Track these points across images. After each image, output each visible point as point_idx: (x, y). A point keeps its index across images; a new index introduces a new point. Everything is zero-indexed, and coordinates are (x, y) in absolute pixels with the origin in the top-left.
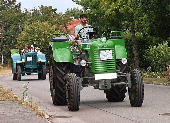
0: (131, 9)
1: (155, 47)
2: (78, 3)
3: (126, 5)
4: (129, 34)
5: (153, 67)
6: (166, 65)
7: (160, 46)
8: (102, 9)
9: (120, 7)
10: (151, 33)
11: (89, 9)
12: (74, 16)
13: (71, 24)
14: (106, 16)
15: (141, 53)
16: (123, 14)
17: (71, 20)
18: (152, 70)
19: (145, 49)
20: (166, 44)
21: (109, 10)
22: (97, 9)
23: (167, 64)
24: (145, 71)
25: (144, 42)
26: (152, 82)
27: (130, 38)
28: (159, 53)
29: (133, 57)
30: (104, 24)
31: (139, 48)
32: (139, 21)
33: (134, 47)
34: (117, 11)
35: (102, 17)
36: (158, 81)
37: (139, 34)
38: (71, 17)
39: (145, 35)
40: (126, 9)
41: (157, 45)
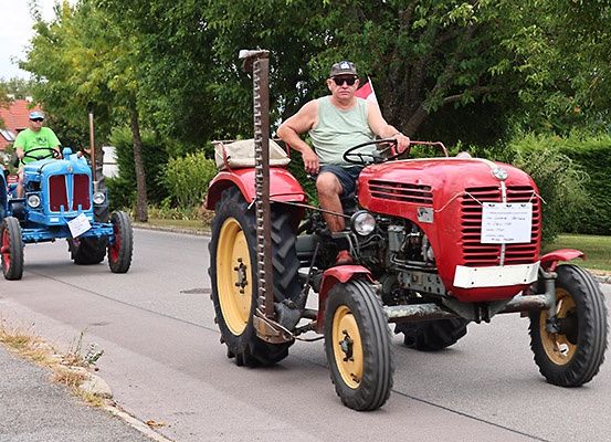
0: (132, 85)
1: (179, 159)
2: (22, 66)
3: (122, 76)
4: (127, 133)
5: (174, 199)
6: (200, 196)
7: (190, 158)
8: (72, 81)
9: (108, 79)
10: (175, 134)
11: (45, 80)
12: (15, 92)
13: (8, 109)
14: (81, 95)
15: (151, 170)
16: (114, 92)
17: (8, 100)
18: (173, 204)
19: (161, 162)
20: (202, 154)
21: (87, 84)
22: (63, 80)
23: (203, 195)
24: (159, 206)
25: (158, 149)
26: (171, 227)
27: (129, 142)
28: (187, 172)
29: (135, 179)
30: (75, 110)
31: (147, 161)
32: (146, 107)
33: (137, 159)
34: (103, 86)
35: (72, 98)
36: (184, 226)
37: (147, 134)
38: (9, 96)
39: (158, 137)
40: (122, 84)
41: (184, 156)
